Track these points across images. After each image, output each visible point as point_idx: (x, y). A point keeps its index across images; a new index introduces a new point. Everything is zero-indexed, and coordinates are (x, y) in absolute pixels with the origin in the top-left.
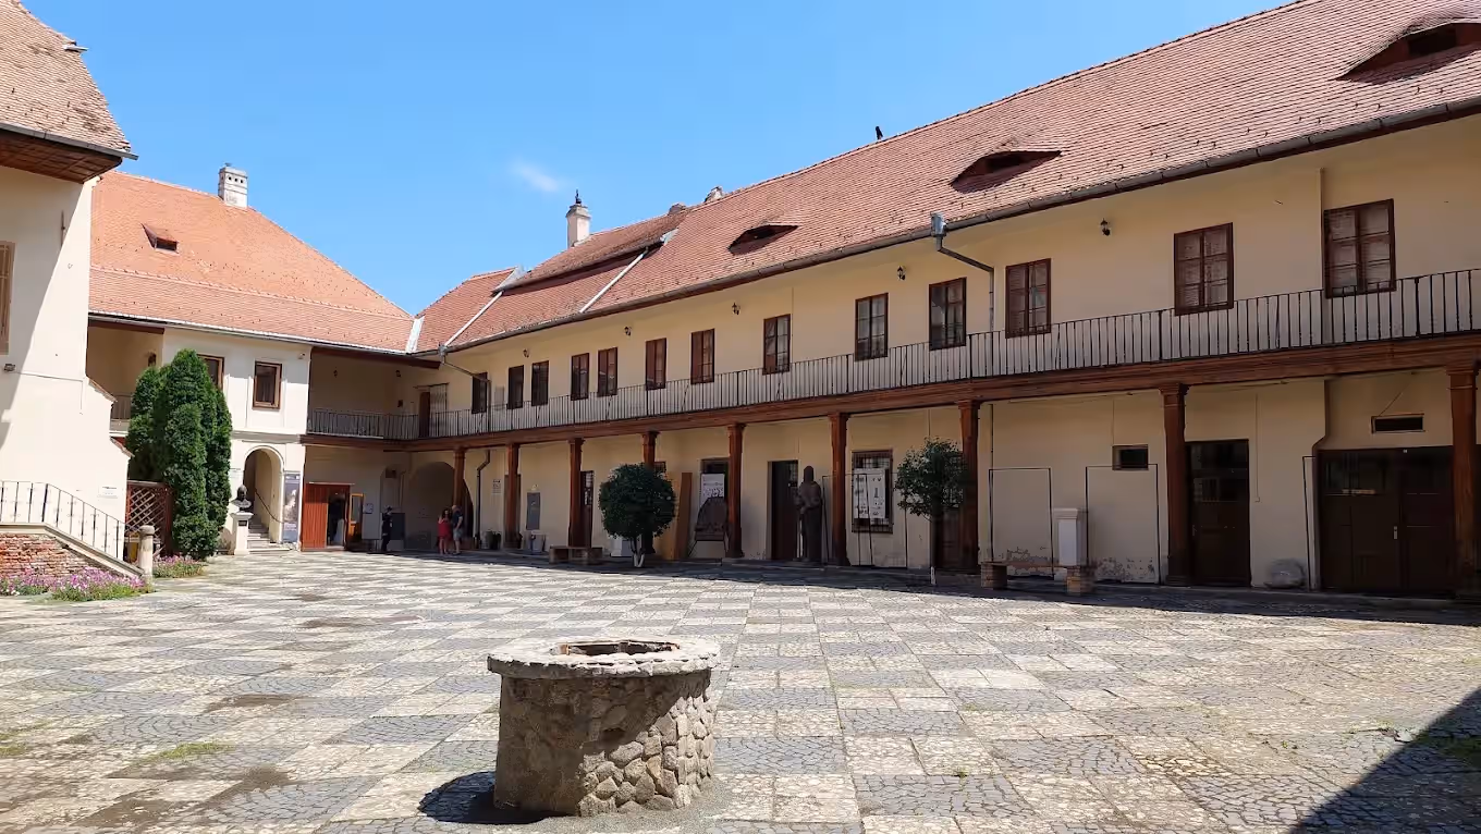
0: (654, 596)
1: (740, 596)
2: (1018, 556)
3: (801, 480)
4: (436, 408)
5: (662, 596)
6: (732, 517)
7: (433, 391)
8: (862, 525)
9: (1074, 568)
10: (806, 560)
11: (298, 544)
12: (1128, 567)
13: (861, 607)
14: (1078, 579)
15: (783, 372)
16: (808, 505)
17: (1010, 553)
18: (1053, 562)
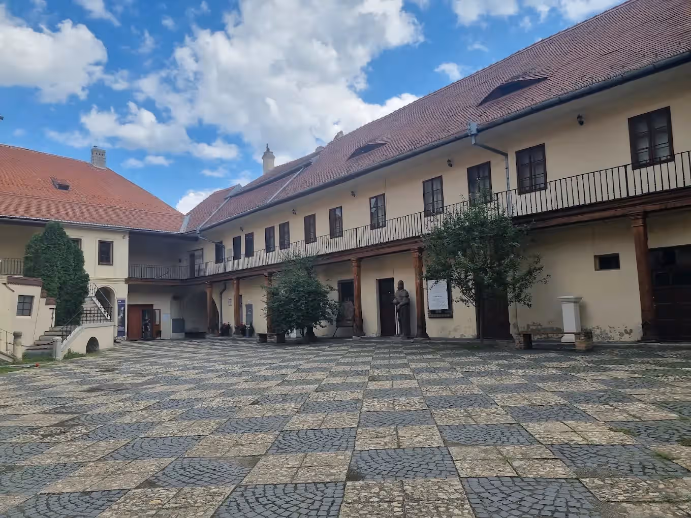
0: (312, 362)
1: (364, 360)
2: (534, 328)
3: (396, 289)
4: (197, 262)
5: (315, 362)
6: (357, 312)
7: (196, 253)
8: (434, 314)
9: (579, 334)
10: (402, 336)
11: (125, 337)
12: (610, 332)
13: (442, 365)
14: (584, 341)
15: (382, 227)
16: (401, 303)
17: (528, 326)
18: (560, 331)
